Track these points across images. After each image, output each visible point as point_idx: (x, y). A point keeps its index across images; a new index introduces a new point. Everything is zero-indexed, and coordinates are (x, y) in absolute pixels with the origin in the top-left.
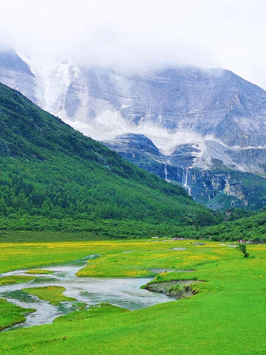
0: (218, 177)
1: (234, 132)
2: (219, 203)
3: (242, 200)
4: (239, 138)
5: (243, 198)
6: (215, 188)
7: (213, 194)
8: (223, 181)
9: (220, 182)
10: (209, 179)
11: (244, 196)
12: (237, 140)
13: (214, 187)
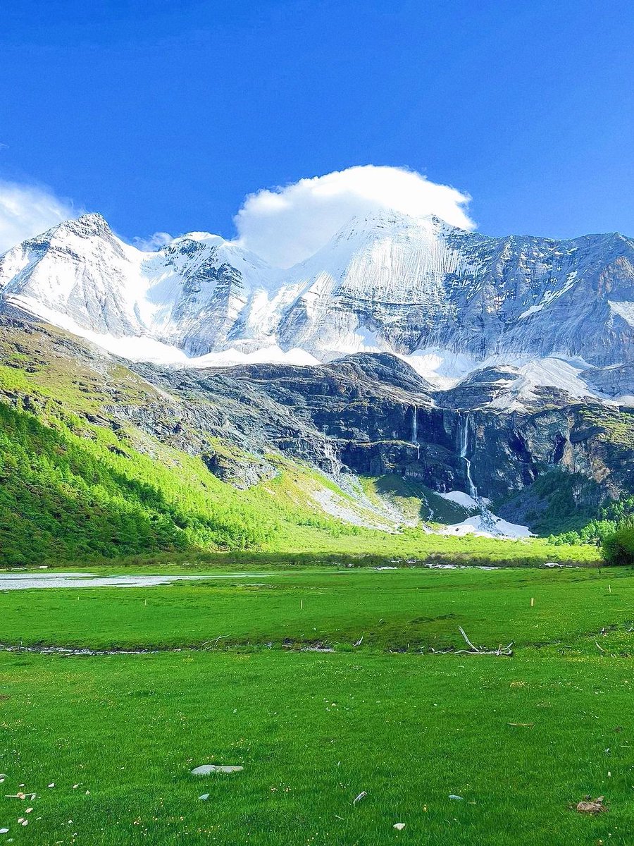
0: (545, 427)
1: (611, 334)
2: (542, 497)
3: (604, 482)
4: (624, 345)
5: (607, 477)
6: (536, 458)
7: (532, 473)
8: (559, 436)
9: (550, 440)
10: (519, 434)
11: (608, 471)
12: (621, 352)
13: (536, 455)
